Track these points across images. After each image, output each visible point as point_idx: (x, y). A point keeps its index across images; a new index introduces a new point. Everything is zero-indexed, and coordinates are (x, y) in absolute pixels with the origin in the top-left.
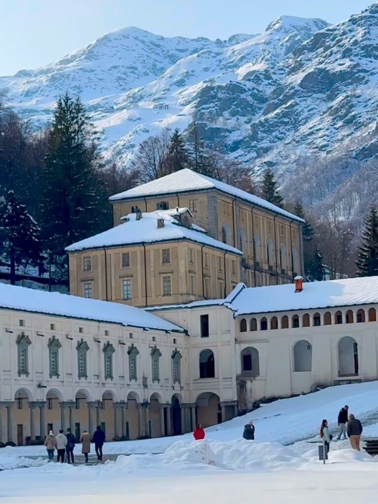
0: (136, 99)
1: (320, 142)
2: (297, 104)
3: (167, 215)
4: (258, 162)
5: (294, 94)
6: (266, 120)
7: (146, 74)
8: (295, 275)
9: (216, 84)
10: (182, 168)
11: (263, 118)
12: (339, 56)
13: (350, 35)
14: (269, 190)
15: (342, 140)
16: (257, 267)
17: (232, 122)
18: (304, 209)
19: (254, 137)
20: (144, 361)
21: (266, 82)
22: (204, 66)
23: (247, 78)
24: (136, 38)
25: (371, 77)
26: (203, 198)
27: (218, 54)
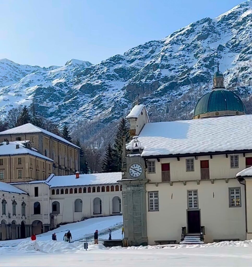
0: (7, 91)
1: (88, 115)
2: (78, 98)
3: (20, 143)
4: (61, 122)
5: (77, 93)
6: (65, 104)
7: (11, 80)
8: (76, 171)
9: (42, 87)
10: (27, 123)
11: (63, 103)
12: (96, 78)
13: (101, 70)
14: (65, 134)
15: (97, 114)
16: (60, 167)
17: (50, 104)
18: (81, 143)
19: (59, 111)
20: (9, 207)
21: (65, 87)
22: (38, 79)
23: (57, 85)
24: (7, 64)
25: (109, 89)
26: (37, 136)
27: (44, 74)
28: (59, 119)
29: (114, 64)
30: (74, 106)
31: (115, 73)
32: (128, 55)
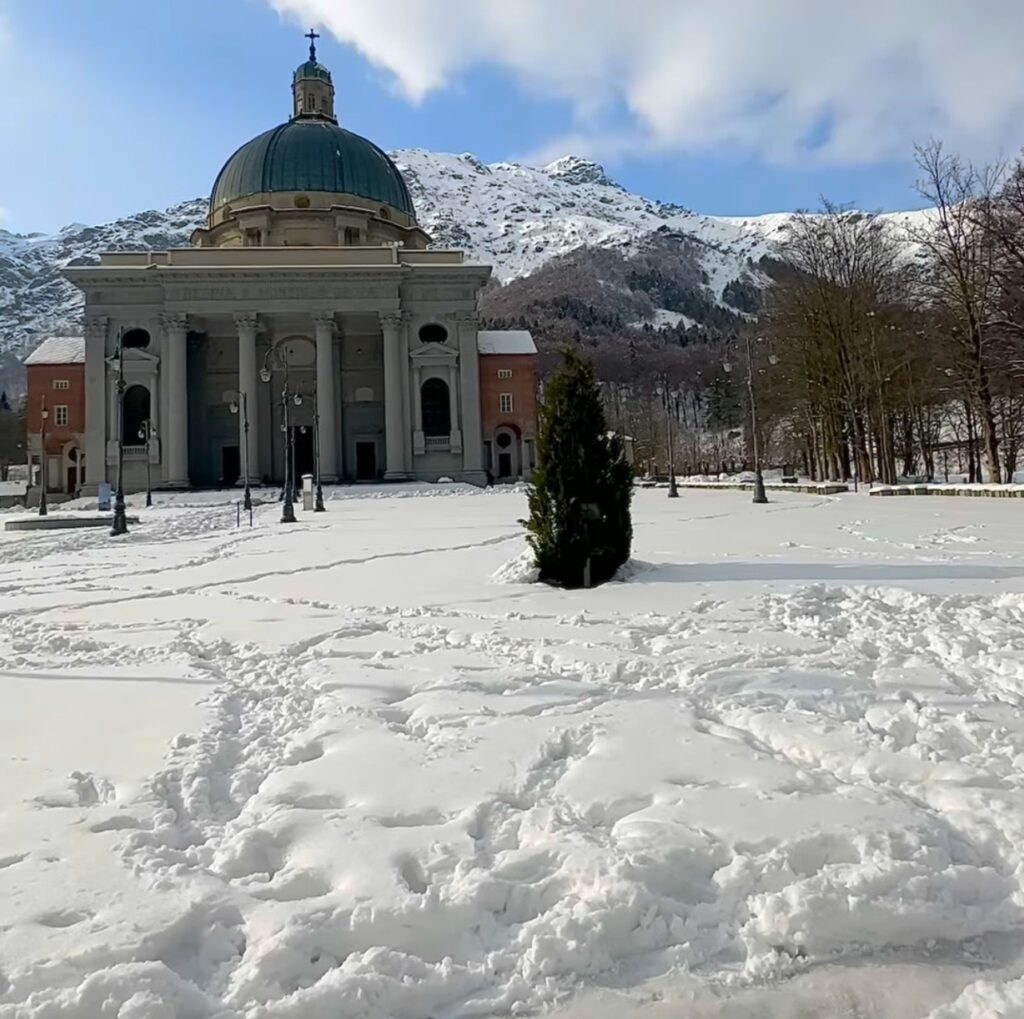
28: (16, 322)
29: (145, 227)
30: (51, 299)
31: (145, 243)
32: (174, 213)
